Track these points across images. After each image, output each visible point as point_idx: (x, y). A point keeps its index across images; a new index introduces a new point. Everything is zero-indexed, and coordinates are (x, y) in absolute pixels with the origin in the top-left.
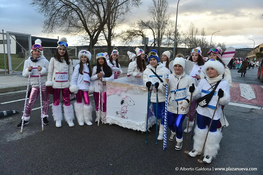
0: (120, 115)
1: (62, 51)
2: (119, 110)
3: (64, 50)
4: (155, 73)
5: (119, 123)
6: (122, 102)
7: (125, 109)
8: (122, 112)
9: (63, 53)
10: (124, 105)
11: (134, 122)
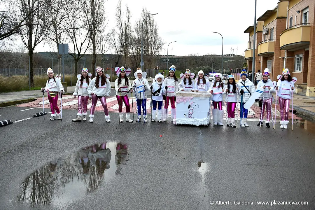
0: (187, 116)
1: (172, 74)
2: (187, 113)
3: (173, 73)
4: (244, 86)
5: (187, 122)
6: (189, 107)
7: (191, 111)
8: (189, 114)
9: (172, 75)
10: (190, 108)
11: (199, 119)
